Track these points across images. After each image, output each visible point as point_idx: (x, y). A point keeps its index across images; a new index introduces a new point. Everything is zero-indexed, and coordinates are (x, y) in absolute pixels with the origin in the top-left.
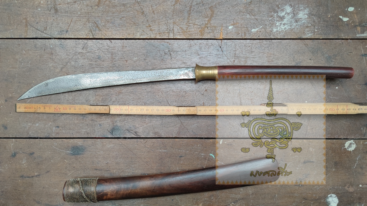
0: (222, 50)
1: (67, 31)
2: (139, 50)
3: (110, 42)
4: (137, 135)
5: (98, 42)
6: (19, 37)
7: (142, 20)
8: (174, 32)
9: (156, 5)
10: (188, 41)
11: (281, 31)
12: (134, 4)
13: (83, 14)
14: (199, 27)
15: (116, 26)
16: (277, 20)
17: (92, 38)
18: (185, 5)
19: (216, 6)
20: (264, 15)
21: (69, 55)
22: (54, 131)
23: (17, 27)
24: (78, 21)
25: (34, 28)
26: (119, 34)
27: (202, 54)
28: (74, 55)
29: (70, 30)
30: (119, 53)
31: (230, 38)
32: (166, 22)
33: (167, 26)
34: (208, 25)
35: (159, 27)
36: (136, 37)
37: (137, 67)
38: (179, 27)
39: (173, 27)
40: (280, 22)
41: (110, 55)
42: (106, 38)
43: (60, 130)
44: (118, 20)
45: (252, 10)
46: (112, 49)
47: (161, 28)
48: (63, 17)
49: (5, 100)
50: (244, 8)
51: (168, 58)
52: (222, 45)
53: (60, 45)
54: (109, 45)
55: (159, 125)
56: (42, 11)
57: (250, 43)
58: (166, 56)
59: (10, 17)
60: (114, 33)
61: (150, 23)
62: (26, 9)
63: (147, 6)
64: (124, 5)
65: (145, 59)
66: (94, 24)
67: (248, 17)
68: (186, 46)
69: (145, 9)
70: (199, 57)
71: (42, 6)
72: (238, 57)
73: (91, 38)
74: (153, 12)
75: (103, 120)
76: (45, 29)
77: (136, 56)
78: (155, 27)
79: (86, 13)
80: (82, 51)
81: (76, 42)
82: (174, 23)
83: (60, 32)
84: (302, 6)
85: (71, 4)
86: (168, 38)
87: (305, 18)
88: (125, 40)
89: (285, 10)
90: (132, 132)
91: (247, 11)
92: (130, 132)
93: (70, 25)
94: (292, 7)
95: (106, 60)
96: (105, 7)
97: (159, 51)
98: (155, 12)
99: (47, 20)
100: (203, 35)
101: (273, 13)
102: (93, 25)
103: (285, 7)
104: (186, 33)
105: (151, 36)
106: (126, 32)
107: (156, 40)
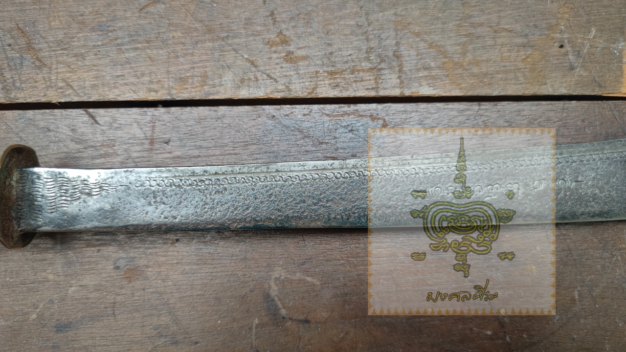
3: (86, 118)
5: (31, 122)
7: (247, 15)
8: (401, 66)
10: (474, 106)
14: (520, 40)
15: (119, 41)
26: (132, 80)
32: (363, 19)
33: (367, 39)
35: (329, 45)
36: (218, 92)
38: (425, 41)
39: (397, 44)
42: (68, 100)
44: (129, 14)
47: (340, 50)
54: (83, 134)
60: (108, 78)
61: (283, 26)
66: (13, 37)
78: (309, 46)
82: (401, 25)
86: (372, 94)
88: (163, 110)
104: (460, 71)
105: (292, 87)
106: (168, 72)
107: (315, 107)
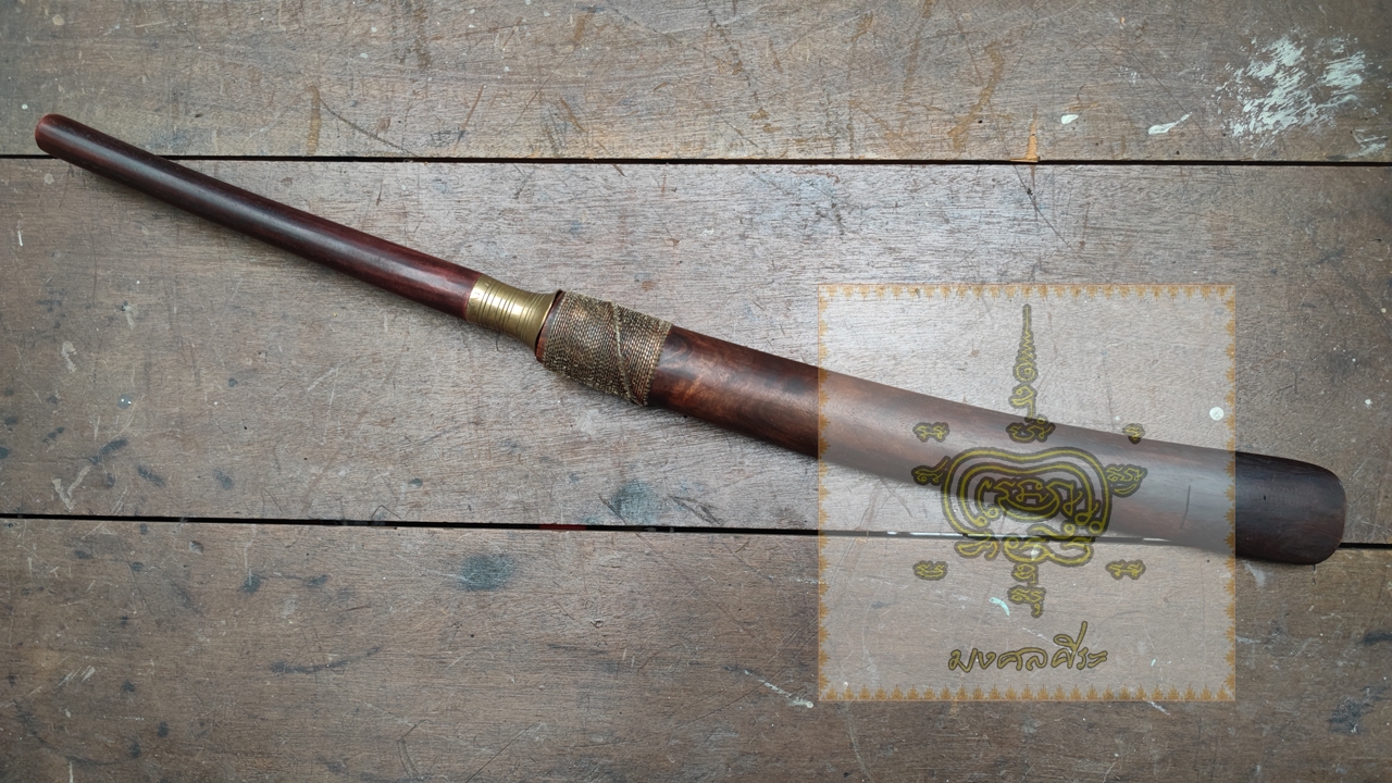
0: (1035, 204)
1: (462, 134)
2: (722, 204)
3: (615, 171)
4: (711, 516)
5: (573, 173)
6: (288, 154)
7: (736, 94)
8: (852, 136)
9: (787, 40)
10: (908, 168)
11: (1263, 135)
12: (707, 36)
13: (519, 74)
14: (946, 117)
15: (639, 113)
16: (1246, 94)
17: (552, 156)
18: (896, 39)
19: (1010, 42)
20: (1194, 73)
21: (465, 221)
22: (402, 497)
23: (282, 116)
24: (501, 96)
25: (345, 120)
26: (649, 143)
27: (960, 217)
28: (486, 219)
29: (473, 128)
30: (650, 212)
31: (1065, 158)
32: (825, 99)
33: (828, 115)
34: (982, 109)
35: (798, 119)
36: (713, 154)
37: (713, 265)
38: (872, 117)
39: (851, 119)
40: (1257, 102)
41: (614, 221)
42: (601, 157)
43: (426, 493)
44: (646, 92)
45: (1148, 55)
46: (621, 197)
47: (806, 123)
48: (447, 84)
49: (231, 380)
50: (1119, 49)
51: (830, 232)
52: (1034, 185)
53: (436, 184)
54: (612, 182)
55: (795, 484)
56: (373, 63)
57: (1145, 178)
58: (824, 225)
59: (258, 81)
60: (631, 141)
61: (764, 104)
62: (316, 55)
63: (756, 42)
64: (669, 40)
65: (743, 237)
66: (558, 108)
67: (1134, 81)
68: (900, 186)
69: (744, 55)
70: (947, 227)
71: (375, 42)
72: (1098, 229)
73: (546, 156)
74: (777, 63)
75: (584, 460)
76: (385, 126)
77: (711, 224)
78: (782, 119)
79: (529, 67)
80: (512, 206)
81: (493, 171)
82: (854, 104)
83: (436, 137)
84: (1342, 43)
85: (479, 35)
86: (829, 157)
87: (1352, 84)
88: (671, 166)
89: (1276, 55)
90: (694, 508)
91: (1129, 60)
92: (684, 505)
93: (472, 111)
94: (1298, 47)
95: (600, 236)
96: (600, 47)
97: (798, 205)
98: (784, 64)
99: (389, 94)
100: (964, 146)
101: (1227, 67)
102: (557, 111)
103: (1274, 46)
104: (898, 140)
105: (769, 151)
106: (676, 138)
107: (786, 166)
